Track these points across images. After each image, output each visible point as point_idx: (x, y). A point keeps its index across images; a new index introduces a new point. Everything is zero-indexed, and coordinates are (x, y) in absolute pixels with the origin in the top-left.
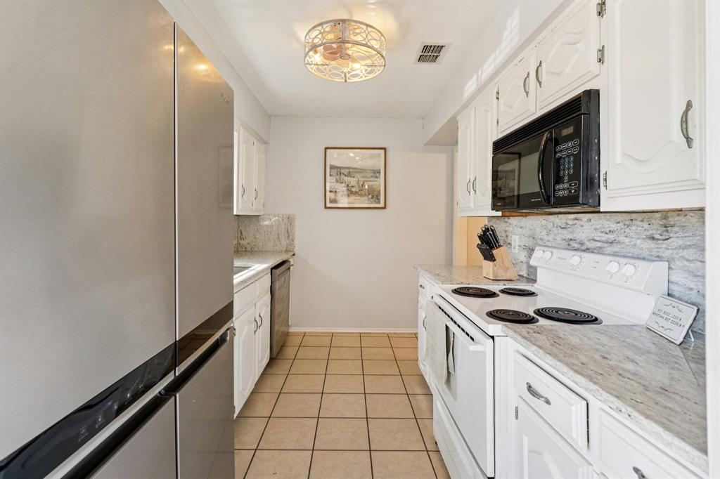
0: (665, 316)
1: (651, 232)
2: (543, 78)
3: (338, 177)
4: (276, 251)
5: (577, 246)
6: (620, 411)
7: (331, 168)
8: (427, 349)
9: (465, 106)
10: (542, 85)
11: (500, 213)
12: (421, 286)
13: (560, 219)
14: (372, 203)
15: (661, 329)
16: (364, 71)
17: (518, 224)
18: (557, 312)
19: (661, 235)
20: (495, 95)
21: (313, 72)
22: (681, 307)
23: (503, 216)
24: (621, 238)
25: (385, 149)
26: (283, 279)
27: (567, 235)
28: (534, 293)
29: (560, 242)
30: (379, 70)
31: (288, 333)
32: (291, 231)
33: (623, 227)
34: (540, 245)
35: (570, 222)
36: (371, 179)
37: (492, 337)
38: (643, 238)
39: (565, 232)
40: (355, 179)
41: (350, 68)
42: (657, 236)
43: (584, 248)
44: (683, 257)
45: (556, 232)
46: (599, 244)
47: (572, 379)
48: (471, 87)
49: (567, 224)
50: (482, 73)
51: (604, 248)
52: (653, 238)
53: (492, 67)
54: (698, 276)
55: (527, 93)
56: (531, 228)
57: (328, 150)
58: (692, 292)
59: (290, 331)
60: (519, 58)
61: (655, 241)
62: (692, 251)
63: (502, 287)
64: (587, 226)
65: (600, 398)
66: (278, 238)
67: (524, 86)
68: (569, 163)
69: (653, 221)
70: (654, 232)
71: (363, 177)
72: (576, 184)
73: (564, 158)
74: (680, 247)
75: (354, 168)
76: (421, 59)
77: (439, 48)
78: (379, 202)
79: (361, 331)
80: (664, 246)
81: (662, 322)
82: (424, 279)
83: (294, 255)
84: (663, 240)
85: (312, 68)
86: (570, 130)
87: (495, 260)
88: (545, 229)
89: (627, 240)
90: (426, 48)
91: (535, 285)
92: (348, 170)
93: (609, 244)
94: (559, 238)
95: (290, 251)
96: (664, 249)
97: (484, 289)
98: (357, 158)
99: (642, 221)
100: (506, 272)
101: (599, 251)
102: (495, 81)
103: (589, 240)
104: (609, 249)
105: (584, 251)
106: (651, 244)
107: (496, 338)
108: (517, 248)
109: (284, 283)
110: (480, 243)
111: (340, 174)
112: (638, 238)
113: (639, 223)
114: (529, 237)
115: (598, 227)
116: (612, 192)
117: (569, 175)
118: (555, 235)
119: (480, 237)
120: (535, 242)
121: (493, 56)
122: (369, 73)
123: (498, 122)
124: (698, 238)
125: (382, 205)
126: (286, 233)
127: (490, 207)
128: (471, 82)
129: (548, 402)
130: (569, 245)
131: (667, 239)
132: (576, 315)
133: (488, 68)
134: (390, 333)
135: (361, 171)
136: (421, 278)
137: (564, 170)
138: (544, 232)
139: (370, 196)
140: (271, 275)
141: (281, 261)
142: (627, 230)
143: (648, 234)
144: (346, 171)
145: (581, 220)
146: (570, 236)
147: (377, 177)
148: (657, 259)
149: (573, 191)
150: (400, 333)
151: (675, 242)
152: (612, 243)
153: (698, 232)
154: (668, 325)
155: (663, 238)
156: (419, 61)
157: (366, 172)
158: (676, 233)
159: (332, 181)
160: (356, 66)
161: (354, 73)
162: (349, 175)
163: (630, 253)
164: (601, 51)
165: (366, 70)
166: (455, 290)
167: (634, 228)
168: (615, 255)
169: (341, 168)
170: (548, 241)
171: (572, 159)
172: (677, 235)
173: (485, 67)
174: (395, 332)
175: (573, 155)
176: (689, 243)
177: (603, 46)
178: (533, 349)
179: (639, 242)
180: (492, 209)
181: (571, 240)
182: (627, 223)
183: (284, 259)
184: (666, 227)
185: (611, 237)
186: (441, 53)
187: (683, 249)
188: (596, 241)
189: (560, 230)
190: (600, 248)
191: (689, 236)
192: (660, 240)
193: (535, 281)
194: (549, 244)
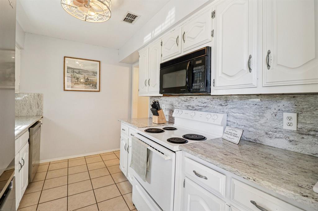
0: (230, 134)
1: (221, 103)
2: (186, 39)
3: (72, 74)
4: (29, 116)
5: (191, 108)
6: (249, 179)
7: (67, 68)
8: (132, 161)
9: (144, 47)
10: (185, 42)
11: (162, 95)
12: (123, 129)
13: (184, 98)
14: (92, 88)
15: (230, 139)
16: (96, 18)
17: (165, 99)
18: (191, 136)
19: (224, 104)
20: (160, 44)
21: (65, 9)
22: (236, 130)
23: (163, 96)
24: (209, 105)
25: (99, 62)
26: (36, 133)
27: (187, 104)
28: (176, 129)
29: (184, 107)
30: (106, 19)
31: (39, 164)
32: (41, 103)
33: (210, 101)
34: (176, 108)
35: (189, 99)
36: (92, 76)
37: (175, 152)
38: (218, 105)
39: (186, 103)
40: (83, 75)
41: (88, 14)
42: (223, 104)
43: (194, 109)
44: (232, 112)
45: (182, 103)
46: (200, 108)
47: (222, 167)
48: (148, 38)
49: (187, 99)
50: (154, 32)
51: (202, 109)
52: (221, 105)
53: (160, 31)
54: (237, 118)
55: (178, 44)
56: (171, 101)
57: (66, 58)
58: (235, 124)
59: (40, 162)
60: (173, 29)
61: (222, 106)
62: (235, 109)
63: (164, 127)
64: (195, 100)
65: (238, 174)
66: (31, 108)
67: (177, 41)
68: (200, 75)
69: (222, 99)
70: (222, 103)
71: (88, 75)
72: (203, 84)
73: (197, 73)
74: (231, 108)
75: (82, 70)
76: (125, 20)
77: (135, 17)
78: (96, 88)
79: (85, 156)
80: (225, 108)
81: (229, 136)
82: (125, 126)
83: (42, 117)
84: (225, 106)
85: (65, 7)
86: (200, 62)
87: (158, 115)
88: (177, 102)
89: (211, 106)
90: (129, 15)
91: (174, 125)
92: (78, 71)
93: (204, 107)
94: (183, 105)
95: (40, 115)
96: (226, 109)
97: (158, 129)
98: (80, 65)
99: (217, 99)
100: (162, 120)
101: (200, 110)
102: (161, 37)
103: (196, 106)
104: (204, 109)
105: (194, 110)
106: (221, 107)
107: (176, 152)
108: (164, 109)
109: (37, 135)
110: (152, 108)
111: (74, 72)
112: (216, 105)
113: (216, 99)
114: (170, 105)
115: (200, 101)
116: (217, 87)
117: (199, 80)
118: (182, 104)
119: (152, 105)
120: (173, 107)
121: (160, 26)
122: (100, 19)
123: (162, 55)
124: (238, 105)
125: (98, 89)
126: (37, 105)
127: (159, 92)
128: (148, 36)
129: (206, 178)
130: (188, 108)
131: (227, 105)
132: (198, 136)
133: (158, 31)
134: (101, 154)
135: (86, 71)
136: (122, 125)
137: (197, 78)
138: (177, 103)
139: (91, 85)
140: (29, 131)
141: (35, 122)
142: (212, 102)
143: (220, 103)
144: (77, 71)
145: (193, 98)
146: (188, 105)
147: (95, 75)
148: (223, 113)
149: (201, 87)
150: (106, 153)
151: (229, 106)
152: (205, 107)
153: (238, 103)
154: (232, 137)
155: (225, 105)
156: (124, 20)
157: (90, 73)
158: (230, 103)
159: (69, 76)
160: (92, 13)
161: (90, 17)
162: (79, 73)
163: (212, 110)
164: (213, 31)
165: (98, 17)
166: (146, 130)
167: (214, 101)
168: (206, 111)
169: (74, 69)
170: (179, 106)
171: (201, 73)
172: (230, 104)
173: (156, 30)
174: (104, 152)
175: (201, 72)
176: (234, 107)
177: (213, 30)
178: (199, 156)
179: (216, 106)
180: (160, 93)
181: (189, 106)
182: (212, 99)
183: (37, 121)
184: (226, 101)
185: (205, 105)
186: (135, 20)
187: (232, 109)
188: (199, 106)
189: (184, 102)
190: (201, 109)
191: (235, 104)
192: (224, 106)
193: (173, 123)
194: (179, 108)
